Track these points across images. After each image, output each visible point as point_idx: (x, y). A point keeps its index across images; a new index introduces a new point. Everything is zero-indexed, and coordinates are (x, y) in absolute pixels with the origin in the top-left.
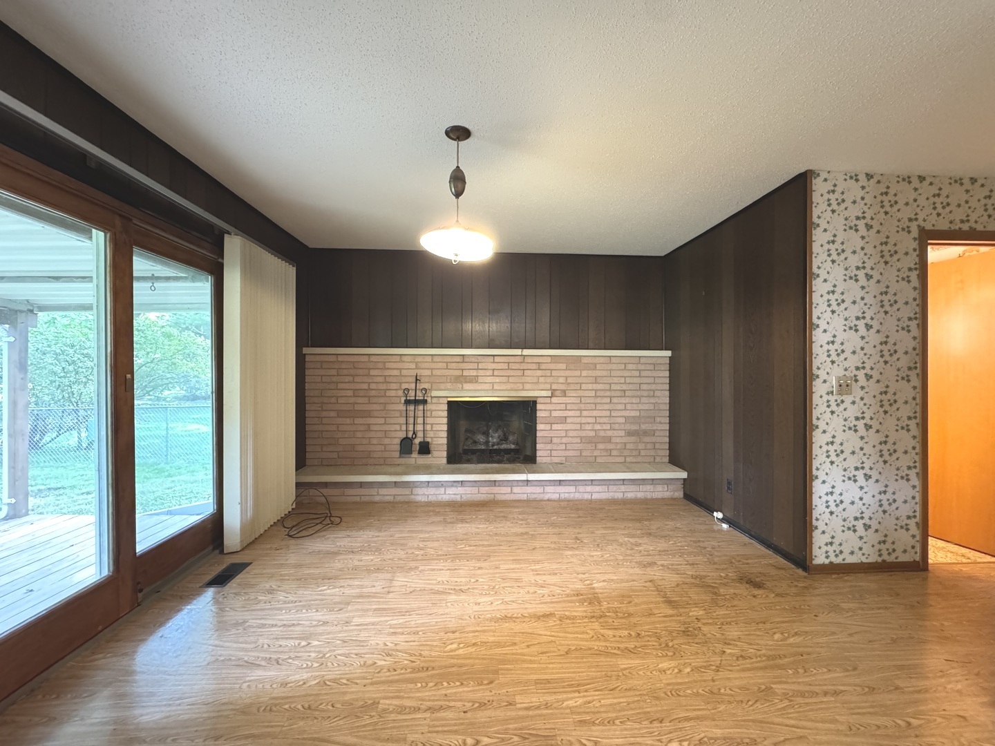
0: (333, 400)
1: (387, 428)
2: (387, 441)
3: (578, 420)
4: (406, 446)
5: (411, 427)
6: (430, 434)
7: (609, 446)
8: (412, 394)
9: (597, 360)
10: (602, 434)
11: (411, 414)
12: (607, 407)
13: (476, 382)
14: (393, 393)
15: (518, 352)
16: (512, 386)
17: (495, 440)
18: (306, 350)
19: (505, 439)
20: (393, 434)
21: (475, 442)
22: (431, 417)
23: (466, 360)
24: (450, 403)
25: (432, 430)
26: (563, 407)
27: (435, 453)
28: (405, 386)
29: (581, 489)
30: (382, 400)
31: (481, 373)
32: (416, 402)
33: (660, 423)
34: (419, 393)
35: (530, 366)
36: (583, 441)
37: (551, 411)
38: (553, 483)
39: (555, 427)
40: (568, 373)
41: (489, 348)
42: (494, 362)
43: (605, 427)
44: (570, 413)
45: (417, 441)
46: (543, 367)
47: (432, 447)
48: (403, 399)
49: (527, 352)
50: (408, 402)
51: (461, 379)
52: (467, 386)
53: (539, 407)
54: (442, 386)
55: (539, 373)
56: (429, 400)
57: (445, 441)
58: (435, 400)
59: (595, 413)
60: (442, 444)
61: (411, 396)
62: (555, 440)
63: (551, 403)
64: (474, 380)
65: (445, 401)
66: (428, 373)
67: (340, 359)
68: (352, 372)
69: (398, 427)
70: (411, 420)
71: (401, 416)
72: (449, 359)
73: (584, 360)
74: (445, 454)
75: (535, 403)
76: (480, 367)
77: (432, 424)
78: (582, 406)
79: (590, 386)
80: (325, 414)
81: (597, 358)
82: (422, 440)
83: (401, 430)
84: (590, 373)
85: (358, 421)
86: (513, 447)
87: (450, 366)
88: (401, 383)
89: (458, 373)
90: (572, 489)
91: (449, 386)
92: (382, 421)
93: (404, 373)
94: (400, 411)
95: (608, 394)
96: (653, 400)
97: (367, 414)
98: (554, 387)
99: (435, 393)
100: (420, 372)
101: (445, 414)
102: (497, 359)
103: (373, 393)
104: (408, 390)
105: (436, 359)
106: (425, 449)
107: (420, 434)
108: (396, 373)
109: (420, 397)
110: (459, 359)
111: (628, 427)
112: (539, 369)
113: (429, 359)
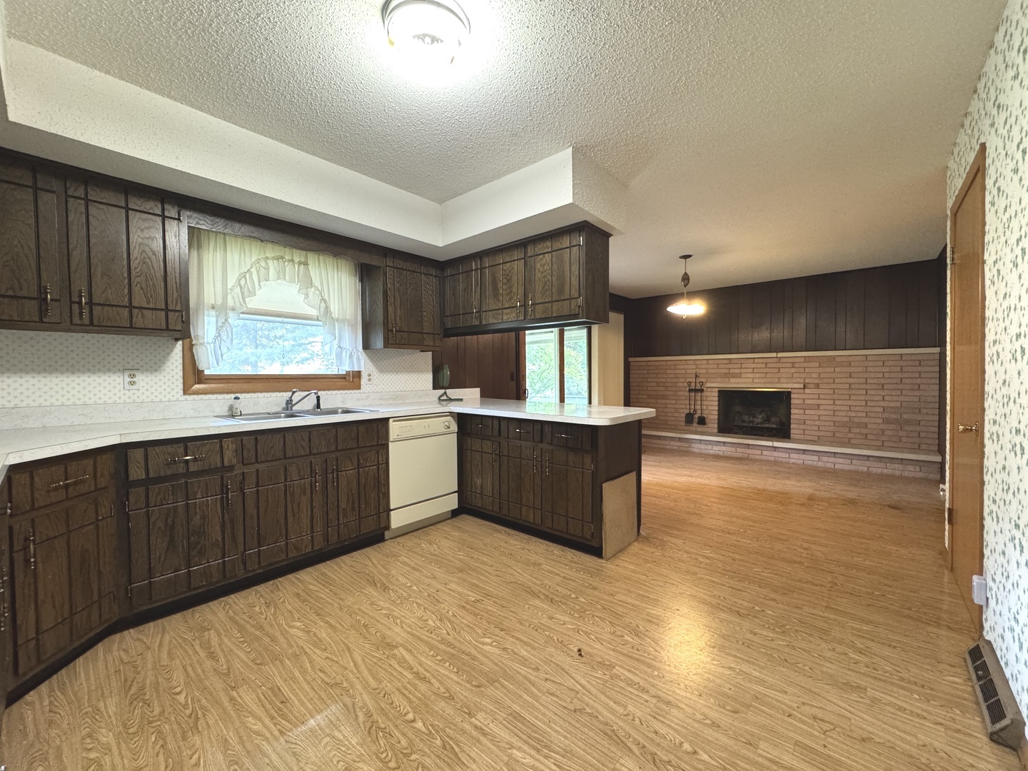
0: (645, 388)
1: (677, 406)
2: (677, 415)
3: (831, 407)
4: (689, 418)
5: (693, 407)
6: (707, 412)
7: (864, 431)
8: (693, 385)
9: (851, 359)
10: (856, 420)
11: (693, 398)
12: (863, 398)
13: (740, 377)
14: (681, 385)
15: (774, 355)
16: (769, 380)
17: (759, 421)
18: (630, 359)
19: (768, 420)
20: (681, 411)
21: (743, 421)
22: (706, 400)
23: (732, 362)
24: (719, 391)
25: (707, 409)
26: (816, 396)
27: (710, 425)
28: (689, 380)
29: (825, 459)
30: (674, 389)
31: (744, 371)
32: (696, 391)
33: (927, 414)
34: (698, 385)
35: (785, 365)
36: (837, 424)
37: (804, 399)
38: (796, 451)
39: (807, 412)
40: (821, 370)
41: (752, 353)
42: (754, 363)
43: (860, 414)
44: (823, 402)
45: (696, 416)
46: (797, 365)
47: (707, 421)
48: (687, 389)
49: (780, 355)
50: (691, 390)
51: (728, 376)
52: (731, 380)
53: (792, 396)
54: (714, 380)
55: (793, 370)
56: (705, 389)
57: (716, 417)
58: (709, 389)
59: (850, 403)
60: (715, 419)
61: (693, 386)
62: (808, 422)
63: (804, 393)
64: (739, 376)
65: (717, 390)
66: (704, 371)
67: (649, 363)
68: (656, 371)
69: (684, 406)
70: (693, 402)
71: (686, 399)
72: (720, 362)
73: (838, 359)
74: (716, 426)
75: (789, 393)
76: (743, 367)
77: (707, 405)
78: (836, 397)
79: (844, 381)
80: (640, 396)
81: (852, 357)
82: (699, 415)
83: (686, 408)
84: (845, 369)
85: (659, 401)
86: (774, 426)
87: (720, 366)
88: (686, 378)
89: (726, 371)
90: (816, 458)
91: (719, 380)
92: (674, 402)
93: (689, 371)
94: (686, 396)
95: (864, 386)
96: (918, 393)
97: (664, 397)
98: (807, 381)
99: (708, 385)
100: (698, 371)
101: (717, 399)
102: (756, 361)
103: (669, 384)
104: (691, 383)
105: (710, 362)
106: (702, 421)
107: (699, 412)
108: (683, 371)
109: (698, 387)
110: (726, 362)
111: (886, 415)
112: (793, 367)
113: (705, 362)
